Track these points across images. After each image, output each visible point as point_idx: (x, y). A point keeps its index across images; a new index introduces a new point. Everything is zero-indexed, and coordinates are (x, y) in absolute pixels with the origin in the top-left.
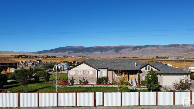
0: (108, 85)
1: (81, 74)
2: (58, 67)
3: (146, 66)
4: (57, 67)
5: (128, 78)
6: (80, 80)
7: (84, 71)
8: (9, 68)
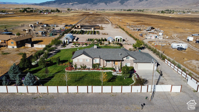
1: (82, 61)
2: (64, 41)
3: (127, 56)
4: (63, 42)
5: (114, 64)
6: (81, 66)
8: (26, 44)
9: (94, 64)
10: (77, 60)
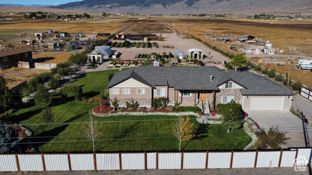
0: (168, 111)
2: (94, 57)
4: (92, 58)
5: (198, 98)
6: (127, 102)
7: (133, 90)
8: (20, 62)
9: (156, 100)
10: (118, 90)
